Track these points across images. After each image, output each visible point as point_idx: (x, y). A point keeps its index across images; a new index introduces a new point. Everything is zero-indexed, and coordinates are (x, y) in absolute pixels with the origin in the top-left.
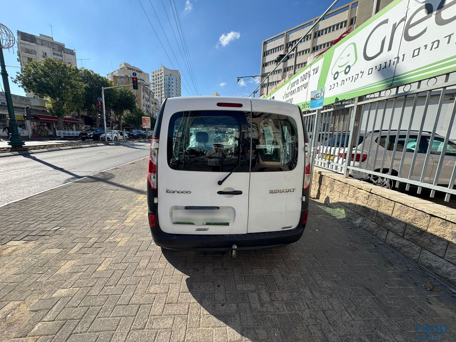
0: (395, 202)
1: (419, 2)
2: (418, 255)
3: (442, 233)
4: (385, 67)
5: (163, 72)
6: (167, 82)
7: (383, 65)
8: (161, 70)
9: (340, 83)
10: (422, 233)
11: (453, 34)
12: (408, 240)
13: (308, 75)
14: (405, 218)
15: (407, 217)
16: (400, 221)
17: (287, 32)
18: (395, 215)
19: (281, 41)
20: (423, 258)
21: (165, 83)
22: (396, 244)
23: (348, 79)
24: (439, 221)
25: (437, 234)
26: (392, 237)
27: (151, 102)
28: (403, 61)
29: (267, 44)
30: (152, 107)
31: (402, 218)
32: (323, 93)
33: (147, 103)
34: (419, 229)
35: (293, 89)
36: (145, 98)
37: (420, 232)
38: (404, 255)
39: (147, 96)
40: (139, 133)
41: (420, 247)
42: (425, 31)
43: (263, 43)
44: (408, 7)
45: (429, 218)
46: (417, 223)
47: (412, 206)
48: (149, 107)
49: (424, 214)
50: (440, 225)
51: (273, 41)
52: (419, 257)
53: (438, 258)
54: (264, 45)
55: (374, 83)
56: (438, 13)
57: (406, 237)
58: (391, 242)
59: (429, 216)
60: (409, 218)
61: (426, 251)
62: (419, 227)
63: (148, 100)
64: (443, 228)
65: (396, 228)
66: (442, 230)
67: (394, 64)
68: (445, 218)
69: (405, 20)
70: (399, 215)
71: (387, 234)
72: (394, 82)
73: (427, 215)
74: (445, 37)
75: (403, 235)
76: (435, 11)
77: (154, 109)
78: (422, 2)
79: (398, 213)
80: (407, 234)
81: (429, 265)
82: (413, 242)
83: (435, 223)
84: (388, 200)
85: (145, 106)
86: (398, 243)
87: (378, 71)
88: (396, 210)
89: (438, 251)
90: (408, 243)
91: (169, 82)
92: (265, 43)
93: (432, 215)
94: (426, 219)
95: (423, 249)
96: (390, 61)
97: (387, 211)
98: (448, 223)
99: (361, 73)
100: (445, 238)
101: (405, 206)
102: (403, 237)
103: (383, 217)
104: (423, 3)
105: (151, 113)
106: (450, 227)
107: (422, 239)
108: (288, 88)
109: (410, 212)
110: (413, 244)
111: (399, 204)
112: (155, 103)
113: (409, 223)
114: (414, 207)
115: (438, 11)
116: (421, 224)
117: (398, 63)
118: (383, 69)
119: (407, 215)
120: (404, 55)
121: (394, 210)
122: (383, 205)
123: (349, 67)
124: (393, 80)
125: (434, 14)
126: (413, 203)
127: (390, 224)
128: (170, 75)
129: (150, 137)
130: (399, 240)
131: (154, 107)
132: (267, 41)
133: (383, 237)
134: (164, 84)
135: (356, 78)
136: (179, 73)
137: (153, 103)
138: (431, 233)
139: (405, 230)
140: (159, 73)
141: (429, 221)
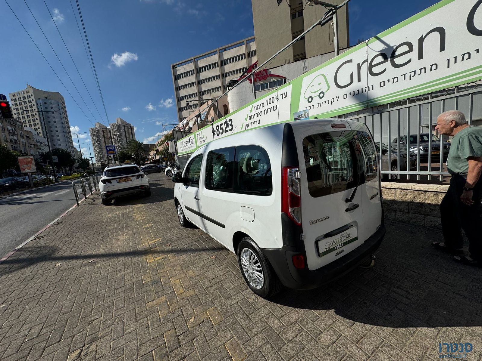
0: (395, 189)
1: (376, 51)
2: (423, 221)
3: (436, 201)
4: (359, 93)
5: (33, 94)
6: (42, 107)
7: (356, 92)
8: (28, 92)
9: (316, 106)
10: (422, 205)
11: (406, 74)
12: (414, 213)
13: (275, 99)
14: (407, 198)
15: (408, 197)
16: (403, 202)
17: (195, 59)
18: (398, 198)
19: (190, 67)
20: (428, 222)
21: (38, 109)
22: (405, 219)
23: (324, 102)
24: (432, 194)
25: (433, 202)
26: (400, 215)
27: (19, 135)
28: (373, 89)
29: (177, 68)
30: (22, 142)
31: (404, 199)
32: (306, 114)
33: (11, 137)
34: (419, 203)
35: (258, 111)
36: (6, 131)
37: (421, 205)
38: (413, 225)
39: (9, 128)
40: (13, 182)
41: (424, 215)
42: (385, 70)
43: (172, 67)
44: (367, 53)
45: (424, 194)
46: (416, 199)
47: (410, 189)
48: (16, 142)
49: (420, 192)
50: (433, 196)
51: (182, 65)
52: (425, 222)
53: (438, 218)
54: (173, 68)
55: (351, 105)
56: (392, 60)
57: (411, 211)
58: (401, 219)
59: (424, 192)
60: (410, 198)
61: (429, 217)
62: (419, 202)
63: (14, 133)
64: (436, 198)
65: (401, 207)
66: (435, 199)
67: (366, 92)
68: (436, 191)
69: (367, 62)
70: (401, 197)
71: (395, 214)
72: (369, 104)
73: (422, 192)
74: (401, 76)
75: (409, 211)
76: (389, 58)
77: (27, 145)
78: (377, 51)
79: (400, 196)
80: (411, 209)
81: (434, 225)
82: (417, 214)
83: (429, 196)
84: (389, 189)
85: (9, 141)
86: (406, 218)
87: (353, 96)
88: (398, 194)
89: (437, 214)
90: (414, 215)
91: (46, 108)
92: (174, 67)
93: (426, 191)
94: (422, 195)
95: (426, 216)
96: (362, 89)
97: (390, 197)
98: (438, 193)
99: (336, 97)
100: (439, 203)
101: (405, 190)
102: (409, 212)
103: (388, 203)
104: (379, 52)
105: (23, 151)
106: (440, 195)
107: (423, 210)
108: (251, 111)
109: (409, 194)
110: (418, 215)
111: (399, 190)
112: (26, 136)
113: (410, 201)
114: (412, 189)
115: (392, 59)
116: (420, 199)
117: (369, 91)
118: (357, 95)
119: (408, 196)
120: (373, 86)
121: (396, 195)
122: (386, 194)
123: (323, 93)
124: (368, 103)
125: (389, 60)
126: (411, 187)
127: (395, 206)
128: (46, 98)
129: (36, 184)
130: (406, 216)
131: (27, 142)
132: (176, 65)
133: (393, 217)
134: (36, 110)
135: (332, 102)
136: (61, 96)
137: (23, 137)
138: (429, 203)
139: (409, 207)
140: (26, 95)
141: (425, 195)
